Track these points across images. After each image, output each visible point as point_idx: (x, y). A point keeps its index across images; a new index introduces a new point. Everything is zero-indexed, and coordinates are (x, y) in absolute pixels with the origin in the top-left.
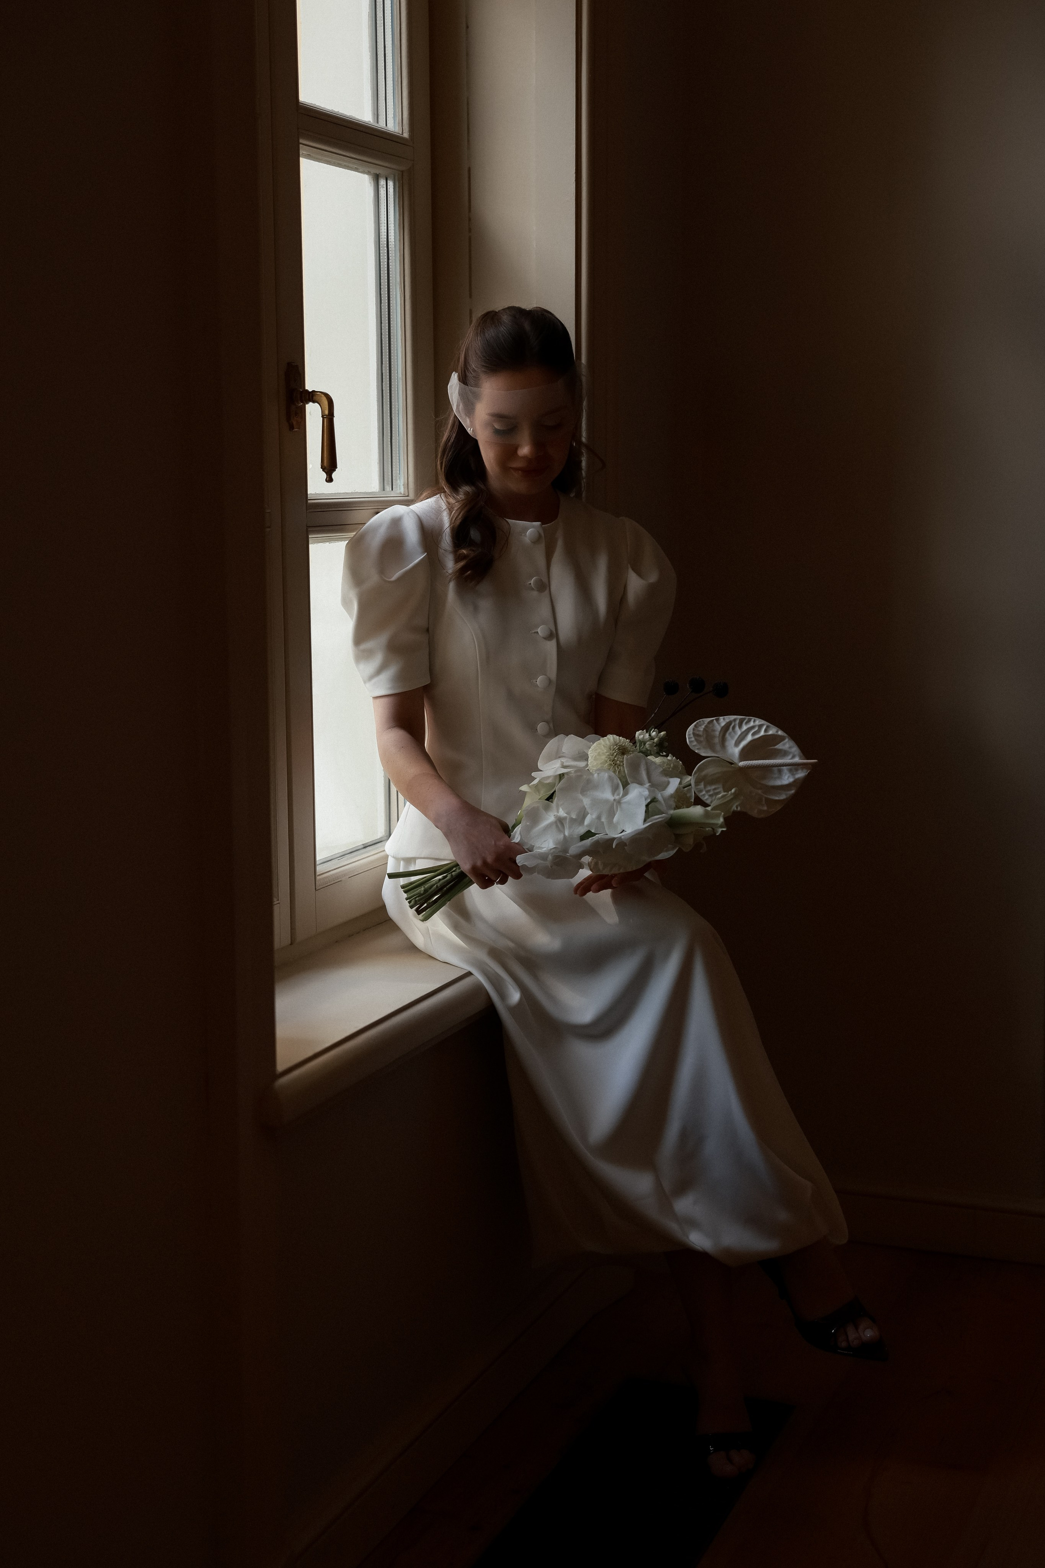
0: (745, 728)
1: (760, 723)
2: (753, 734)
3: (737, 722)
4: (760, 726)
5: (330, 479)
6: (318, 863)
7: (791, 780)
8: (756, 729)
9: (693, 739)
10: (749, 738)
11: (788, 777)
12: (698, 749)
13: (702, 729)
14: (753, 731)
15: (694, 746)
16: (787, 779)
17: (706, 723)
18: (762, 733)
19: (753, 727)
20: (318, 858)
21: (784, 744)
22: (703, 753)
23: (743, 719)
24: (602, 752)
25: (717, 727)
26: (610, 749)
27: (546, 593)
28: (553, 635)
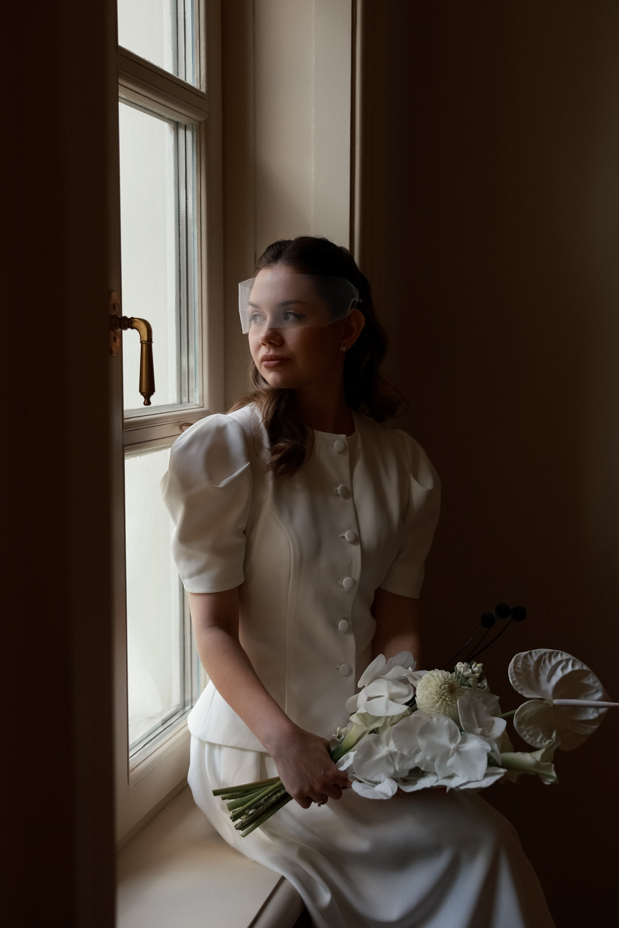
0: (554, 662)
1: (567, 658)
2: (563, 669)
3: (547, 656)
4: (568, 660)
5: (148, 402)
7: (596, 715)
8: (564, 663)
9: (515, 679)
10: (559, 674)
11: (593, 712)
12: (521, 690)
13: (519, 667)
14: (561, 666)
15: (517, 686)
16: (592, 715)
17: (522, 658)
18: (570, 669)
19: (561, 662)
21: (589, 679)
22: (527, 693)
23: (553, 652)
24: (432, 687)
25: (532, 663)
26: (440, 687)
27: (350, 501)
28: (357, 540)
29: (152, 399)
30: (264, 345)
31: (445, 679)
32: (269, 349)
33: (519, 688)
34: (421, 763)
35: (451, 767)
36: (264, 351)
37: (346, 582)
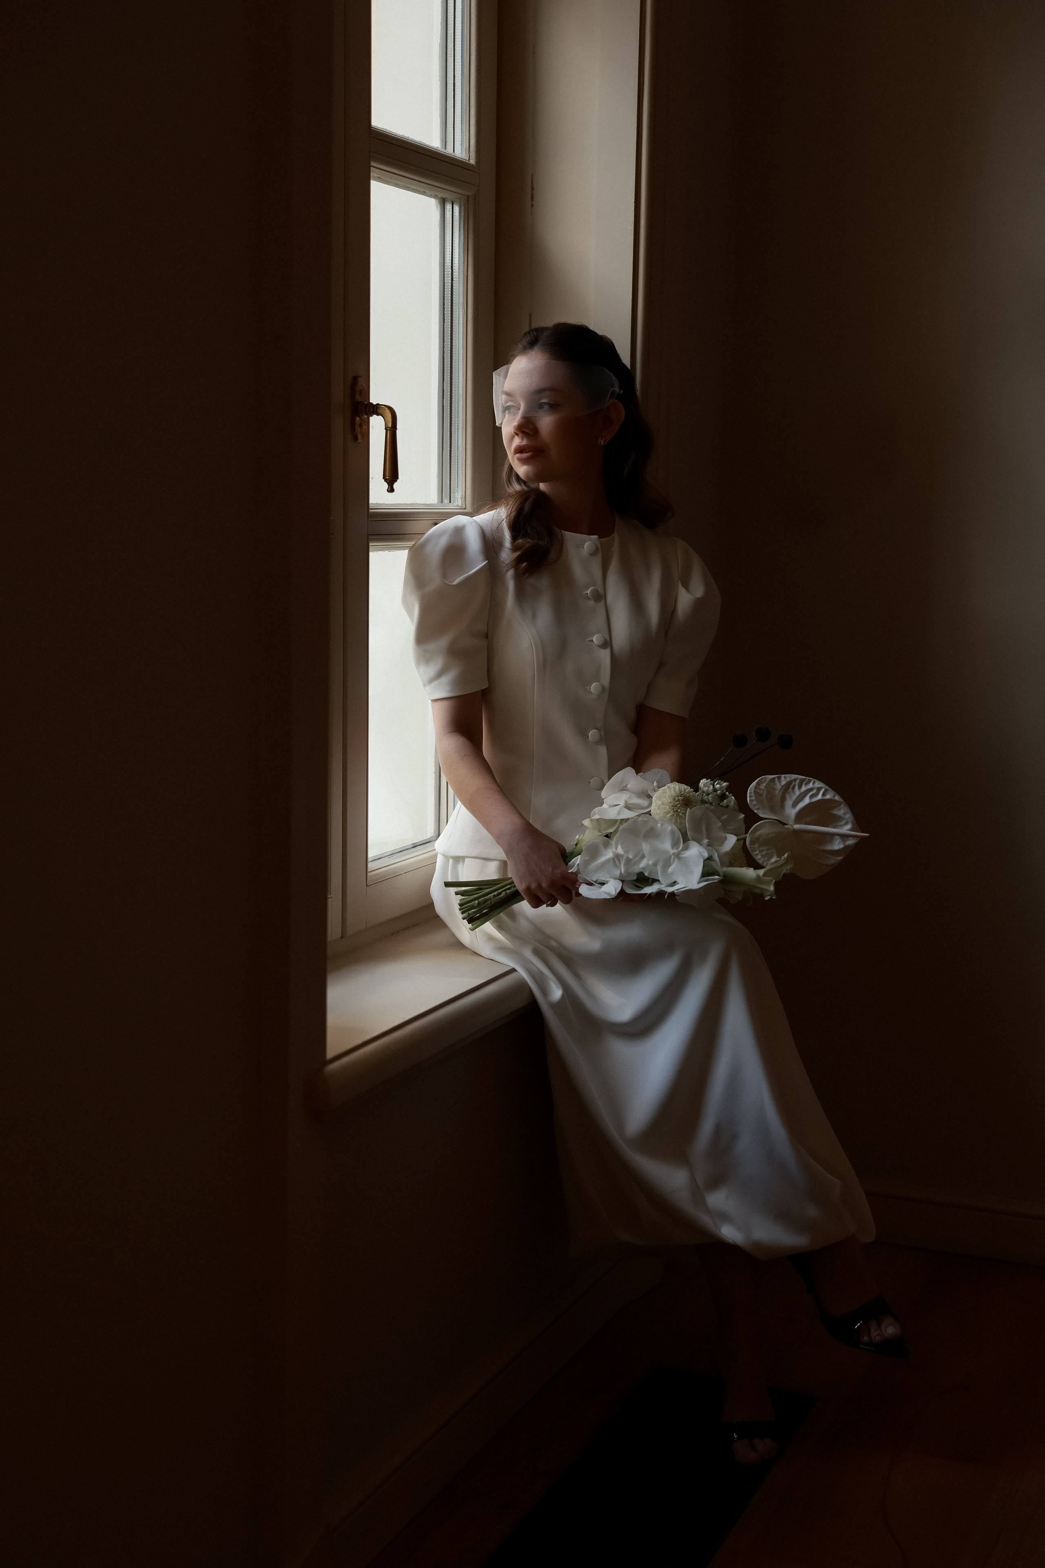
0: (804, 788)
1: (820, 786)
2: (811, 797)
3: (798, 781)
4: (819, 789)
5: (391, 490)
6: (369, 860)
7: (841, 846)
8: (814, 791)
9: (753, 798)
10: (807, 800)
11: (839, 843)
12: (757, 809)
13: (763, 788)
14: (811, 793)
15: (754, 805)
16: (837, 845)
17: (768, 780)
18: (820, 797)
19: (812, 789)
20: (369, 856)
21: (839, 810)
22: (763, 813)
23: (804, 780)
24: (665, 798)
25: (778, 786)
26: (675, 799)
27: (602, 603)
28: (607, 644)
29: (395, 486)
30: (517, 434)
31: (681, 792)
32: (523, 439)
33: (756, 807)
34: (644, 868)
35: (672, 873)
36: (517, 441)
37: (594, 687)
